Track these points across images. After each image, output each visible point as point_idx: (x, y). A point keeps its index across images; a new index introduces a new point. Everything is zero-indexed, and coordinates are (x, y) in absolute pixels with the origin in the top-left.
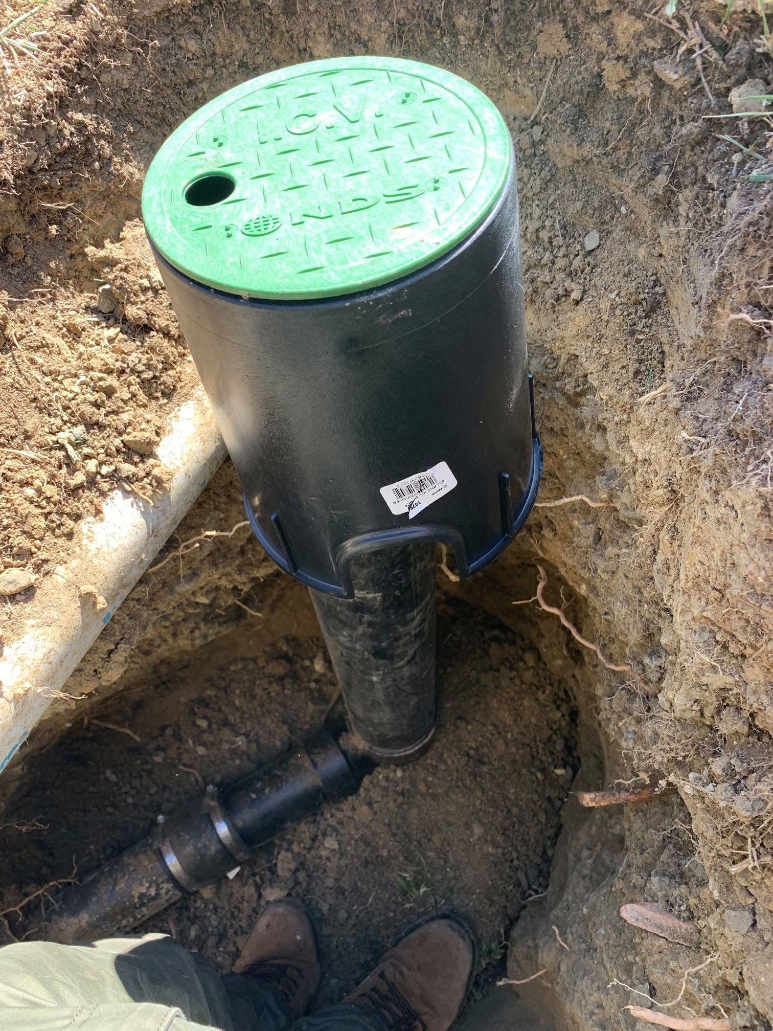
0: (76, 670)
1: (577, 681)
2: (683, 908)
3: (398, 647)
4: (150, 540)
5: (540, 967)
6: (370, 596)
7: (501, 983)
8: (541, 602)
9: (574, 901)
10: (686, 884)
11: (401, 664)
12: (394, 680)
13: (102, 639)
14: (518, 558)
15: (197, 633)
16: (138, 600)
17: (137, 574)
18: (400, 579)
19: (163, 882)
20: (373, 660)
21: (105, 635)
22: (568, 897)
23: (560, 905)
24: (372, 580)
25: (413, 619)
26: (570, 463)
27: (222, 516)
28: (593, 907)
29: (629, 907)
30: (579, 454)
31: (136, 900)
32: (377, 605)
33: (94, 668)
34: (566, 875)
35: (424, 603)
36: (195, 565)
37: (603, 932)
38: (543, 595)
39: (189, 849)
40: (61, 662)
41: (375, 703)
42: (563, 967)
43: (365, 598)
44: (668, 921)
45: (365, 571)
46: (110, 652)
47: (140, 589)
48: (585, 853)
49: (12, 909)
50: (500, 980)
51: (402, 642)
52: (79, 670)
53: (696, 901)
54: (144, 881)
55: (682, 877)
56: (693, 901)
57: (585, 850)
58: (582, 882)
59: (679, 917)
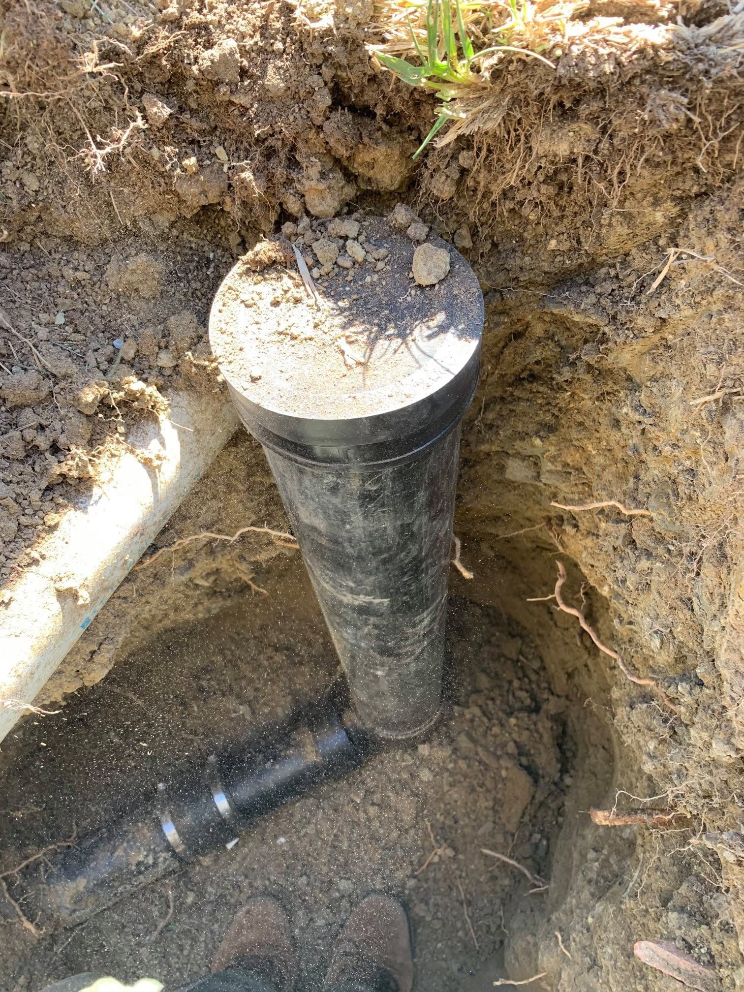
0: (55, 673)
1: (589, 670)
2: (703, 951)
3: (405, 646)
4: (135, 540)
5: (540, 969)
6: (377, 601)
7: (498, 983)
8: (559, 601)
9: (577, 907)
10: (708, 924)
11: (408, 661)
12: (400, 675)
13: (85, 639)
14: (533, 542)
15: (200, 608)
16: (125, 598)
17: (121, 575)
18: (410, 586)
19: (161, 851)
20: (378, 656)
21: (88, 634)
22: (572, 901)
23: (563, 907)
24: (380, 588)
25: (421, 621)
26: (599, 460)
27: (220, 505)
28: (599, 918)
29: (643, 944)
30: (610, 450)
31: (134, 868)
32: (384, 609)
33: (75, 669)
34: (569, 870)
35: (435, 604)
36: (190, 556)
37: (610, 951)
38: (562, 594)
39: (188, 820)
40: (32, 674)
41: (380, 694)
42: (564, 975)
43: (371, 603)
44: (686, 964)
45: (372, 578)
46: (93, 653)
47: (127, 586)
48: (591, 855)
49: (9, 873)
50: (498, 981)
51: (409, 642)
52: (59, 672)
53: (719, 947)
54: (142, 848)
55: (705, 918)
56: (715, 947)
57: (592, 851)
58: (587, 887)
59: (698, 960)
